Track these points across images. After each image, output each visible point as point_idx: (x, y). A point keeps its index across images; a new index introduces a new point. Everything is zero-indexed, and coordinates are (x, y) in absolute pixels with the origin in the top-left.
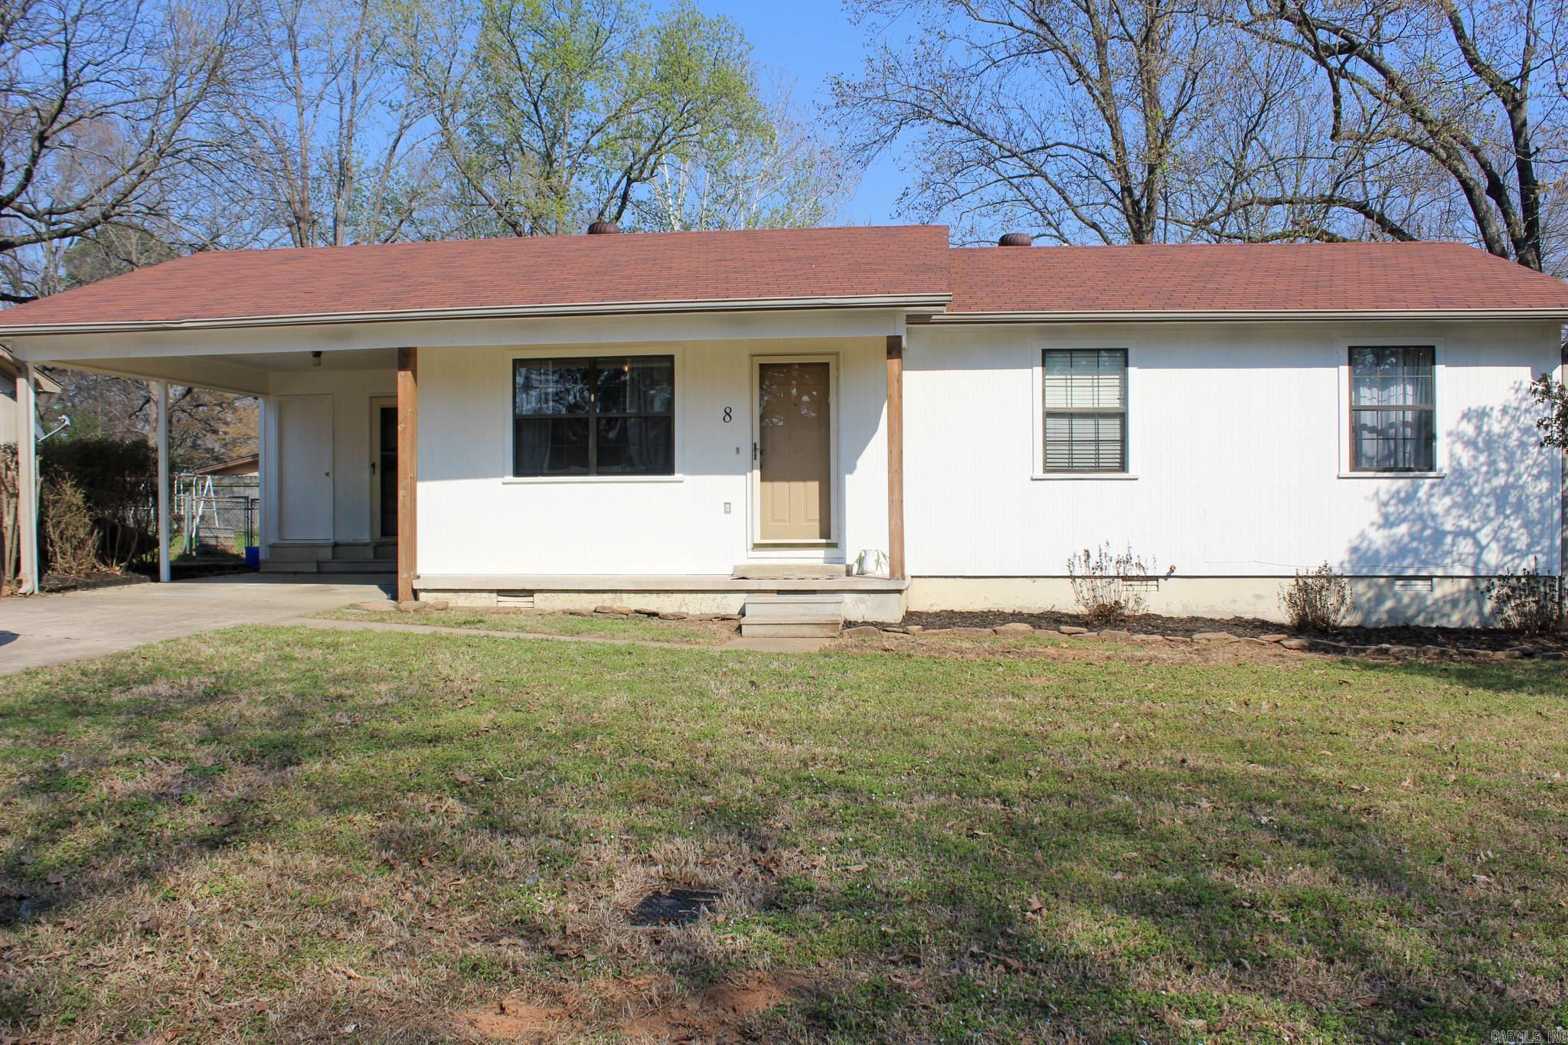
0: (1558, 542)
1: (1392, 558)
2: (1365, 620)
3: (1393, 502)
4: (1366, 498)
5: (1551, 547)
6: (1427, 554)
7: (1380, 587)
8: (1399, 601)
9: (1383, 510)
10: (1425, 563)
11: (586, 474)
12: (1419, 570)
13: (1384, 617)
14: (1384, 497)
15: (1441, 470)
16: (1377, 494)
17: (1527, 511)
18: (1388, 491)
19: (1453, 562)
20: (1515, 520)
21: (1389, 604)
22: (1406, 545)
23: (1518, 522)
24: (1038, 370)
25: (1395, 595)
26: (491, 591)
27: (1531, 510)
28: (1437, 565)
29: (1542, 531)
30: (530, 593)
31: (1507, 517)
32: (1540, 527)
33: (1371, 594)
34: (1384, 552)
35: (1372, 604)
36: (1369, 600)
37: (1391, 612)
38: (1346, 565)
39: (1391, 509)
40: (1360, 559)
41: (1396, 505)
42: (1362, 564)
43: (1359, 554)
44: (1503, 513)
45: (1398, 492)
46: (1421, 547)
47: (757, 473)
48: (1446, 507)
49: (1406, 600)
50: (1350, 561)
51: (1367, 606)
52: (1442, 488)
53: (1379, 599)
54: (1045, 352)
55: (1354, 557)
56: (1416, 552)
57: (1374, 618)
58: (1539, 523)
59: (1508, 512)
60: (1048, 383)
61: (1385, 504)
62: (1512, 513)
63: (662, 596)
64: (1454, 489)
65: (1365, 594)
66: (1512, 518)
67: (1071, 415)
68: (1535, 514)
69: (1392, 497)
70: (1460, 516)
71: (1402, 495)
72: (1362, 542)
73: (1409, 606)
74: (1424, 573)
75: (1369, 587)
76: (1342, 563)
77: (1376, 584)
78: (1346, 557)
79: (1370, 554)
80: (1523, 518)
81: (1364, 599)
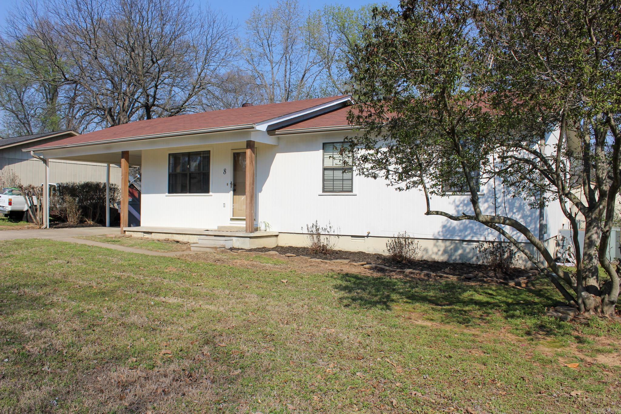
0: (538, 226)
1: (461, 231)
2: (448, 259)
3: (461, 205)
4: (450, 203)
5: (535, 227)
6: (477, 229)
7: (456, 244)
8: (465, 250)
9: (457, 209)
10: (476, 234)
11: (186, 193)
12: (472, 237)
13: (458, 258)
14: (458, 203)
15: (483, 191)
16: (454, 201)
17: (524, 210)
18: (459, 200)
19: (488, 234)
20: (518, 215)
21: (460, 252)
22: (467, 225)
23: (520, 216)
24: (321, 151)
25: (463, 248)
26: (142, 232)
27: (526, 210)
28: (481, 235)
29: (531, 221)
30: (151, 233)
31: (514, 213)
32: (530, 218)
33: (452, 246)
34: (457, 228)
35: (453, 251)
36: (451, 249)
37: (461, 255)
38: (441, 233)
39: (460, 208)
40: (446, 231)
41: (463, 207)
42: (447, 232)
43: (446, 228)
44: (512, 211)
45: (464, 200)
46: (474, 226)
47: (232, 192)
48: (485, 208)
49: (468, 250)
50: (442, 231)
51: (450, 252)
52: (484, 199)
53: (456, 249)
54: (324, 144)
55: (444, 229)
56: (472, 228)
57: (453, 258)
58: (529, 216)
59: (515, 211)
60: (325, 156)
61: (458, 206)
62: (517, 211)
63: (184, 236)
64: (489, 199)
65: (450, 246)
66: (517, 214)
67: (333, 169)
68: (528, 212)
69: (461, 203)
70: (492, 212)
71: (466, 202)
72: (448, 223)
73: (469, 253)
74: (475, 239)
75: (451, 243)
76: (439, 232)
77: (454, 243)
78: (440, 230)
79: (451, 228)
80: (522, 214)
81: (449, 249)
